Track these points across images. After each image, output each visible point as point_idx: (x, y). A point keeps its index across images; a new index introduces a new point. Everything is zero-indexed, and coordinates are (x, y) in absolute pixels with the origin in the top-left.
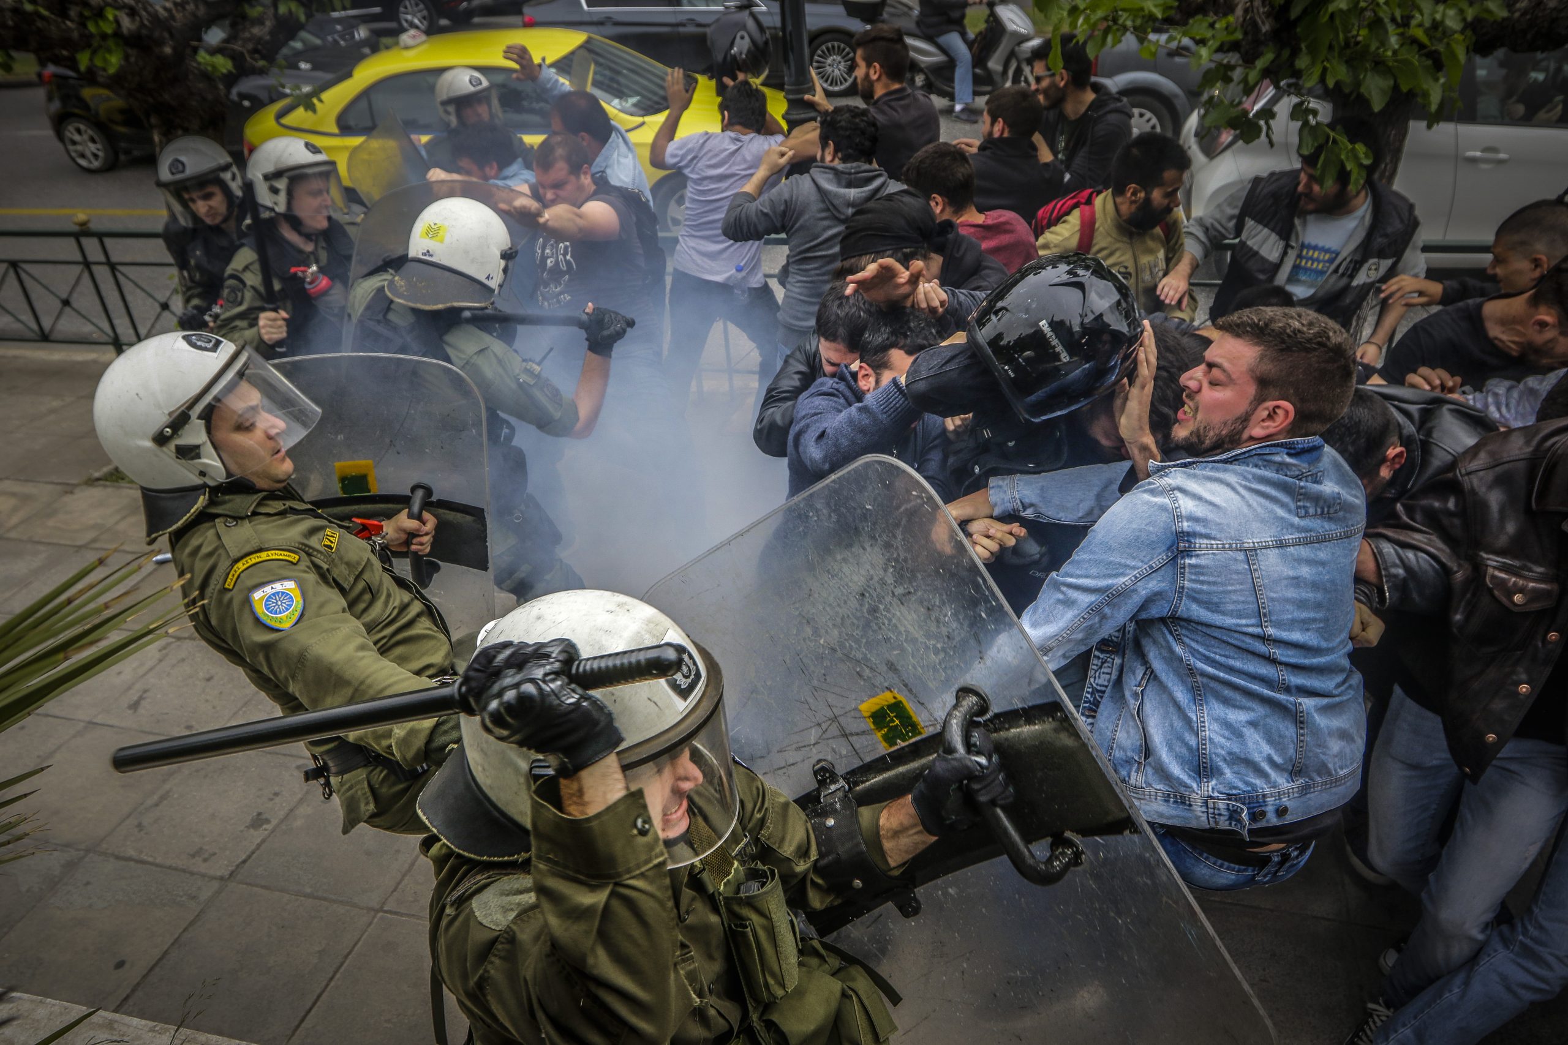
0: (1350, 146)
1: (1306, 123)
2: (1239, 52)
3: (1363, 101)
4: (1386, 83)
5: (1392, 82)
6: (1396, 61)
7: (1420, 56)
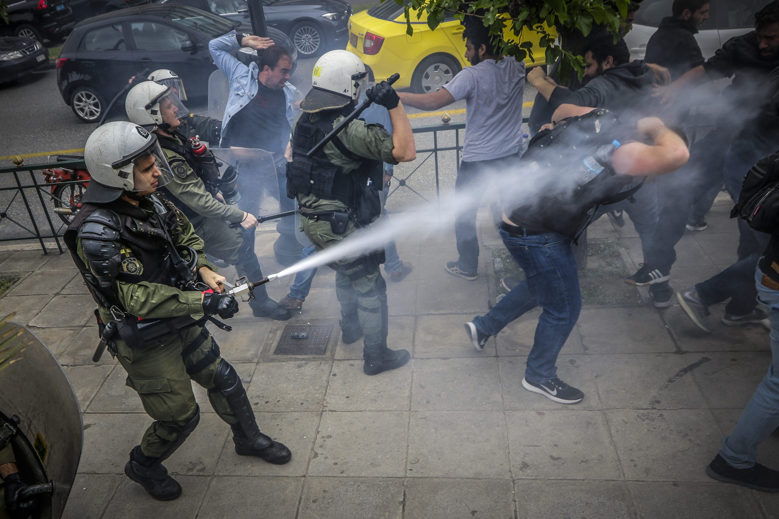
0: (574, 58)
1: (549, 47)
2: (509, 12)
3: (578, 33)
4: (588, 21)
5: (592, 20)
6: (592, 8)
7: (604, 4)
